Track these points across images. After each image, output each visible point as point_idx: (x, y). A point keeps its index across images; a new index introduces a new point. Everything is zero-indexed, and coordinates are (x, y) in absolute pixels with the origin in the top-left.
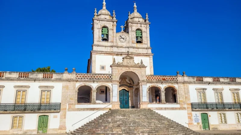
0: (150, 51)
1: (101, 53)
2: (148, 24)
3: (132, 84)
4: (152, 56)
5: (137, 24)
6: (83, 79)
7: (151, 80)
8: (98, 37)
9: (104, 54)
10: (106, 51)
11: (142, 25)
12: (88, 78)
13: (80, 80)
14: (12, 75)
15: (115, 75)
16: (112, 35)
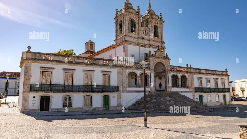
8: (128, 29)
14: (80, 60)
15: (151, 64)
16: (138, 28)
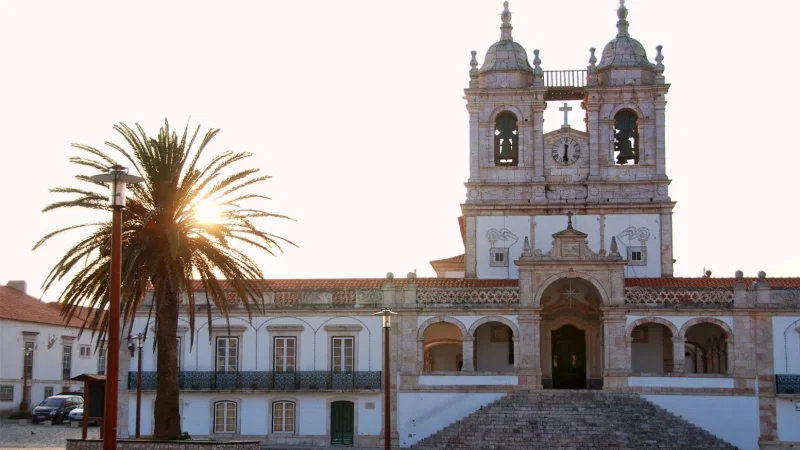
0: (663, 192)
1: (494, 210)
2: (661, 89)
5: (622, 91)
7: (642, 302)
8: (484, 154)
9: (502, 213)
10: (511, 199)
11: (640, 95)
13: (428, 306)
15: (526, 290)
16: (531, 142)
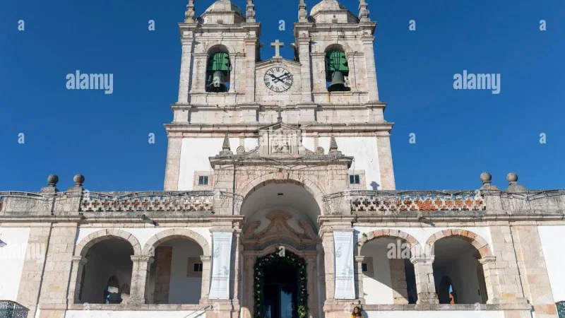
0: (378, 116)
1: (201, 132)
2: (368, 28)
3: (311, 236)
4: (387, 133)
5: (330, 30)
6: (103, 214)
7: (372, 209)
9: (209, 135)
10: (220, 123)
11: (348, 33)
12: (124, 209)
13: (92, 215)
16: (243, 72)
